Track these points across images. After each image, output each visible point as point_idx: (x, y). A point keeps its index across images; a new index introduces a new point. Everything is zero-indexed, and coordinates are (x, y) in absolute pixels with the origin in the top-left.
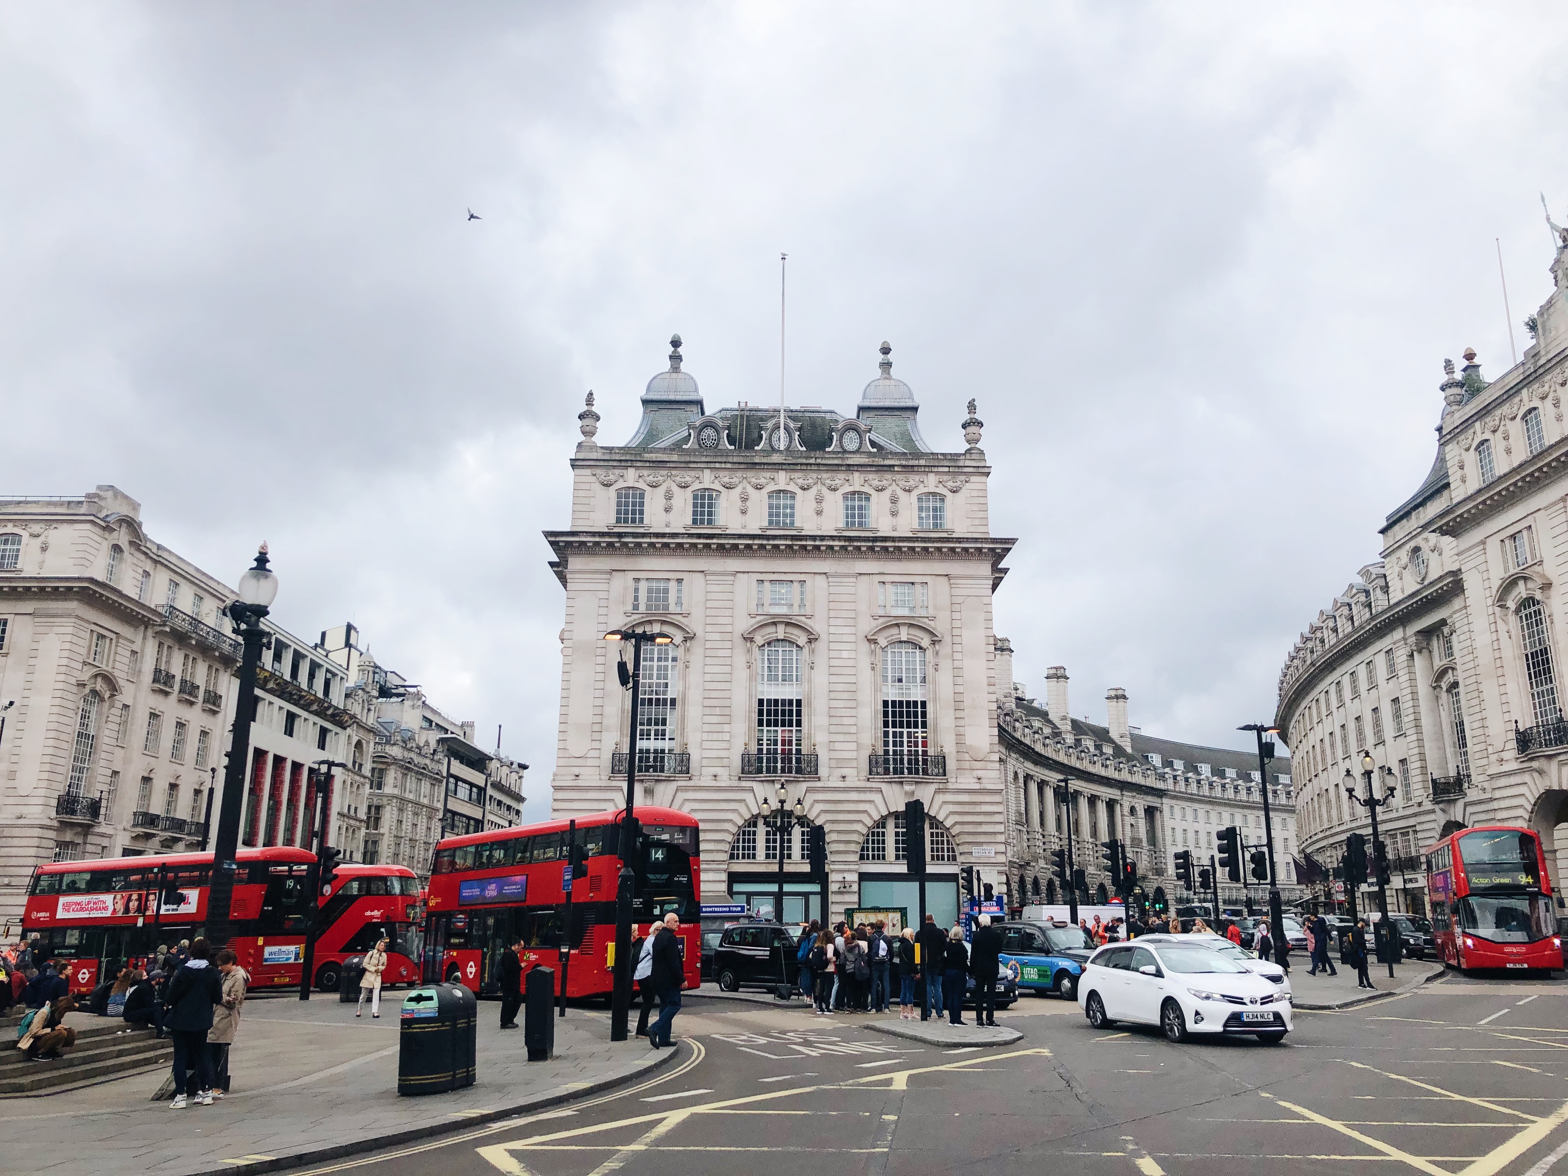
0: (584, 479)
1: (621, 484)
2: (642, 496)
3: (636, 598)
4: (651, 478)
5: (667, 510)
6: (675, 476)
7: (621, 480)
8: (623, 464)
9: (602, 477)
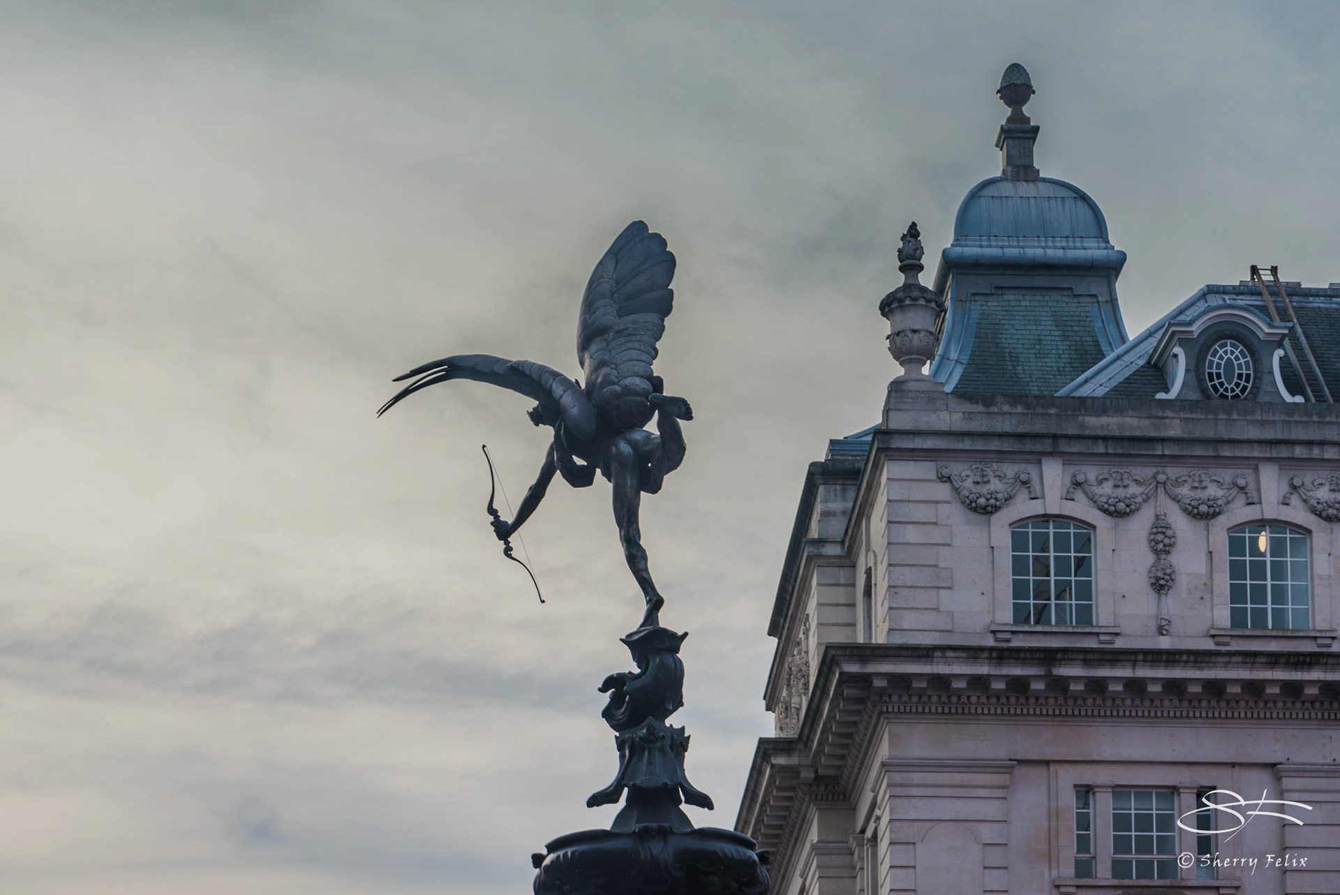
0: (918, 492)
1: (1024, 507)
2: (1085, 543)
3: (1083, 844)
4: (1107, 488)
5: (1161, 584)
6: (1178, 483)
7: (1022, 496)
8: (1028, 446)
9: (969, 483)
